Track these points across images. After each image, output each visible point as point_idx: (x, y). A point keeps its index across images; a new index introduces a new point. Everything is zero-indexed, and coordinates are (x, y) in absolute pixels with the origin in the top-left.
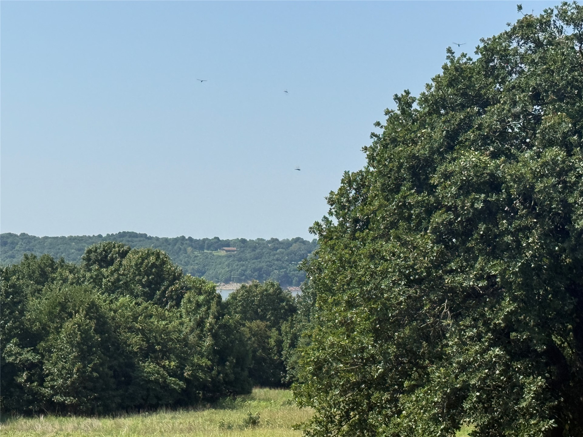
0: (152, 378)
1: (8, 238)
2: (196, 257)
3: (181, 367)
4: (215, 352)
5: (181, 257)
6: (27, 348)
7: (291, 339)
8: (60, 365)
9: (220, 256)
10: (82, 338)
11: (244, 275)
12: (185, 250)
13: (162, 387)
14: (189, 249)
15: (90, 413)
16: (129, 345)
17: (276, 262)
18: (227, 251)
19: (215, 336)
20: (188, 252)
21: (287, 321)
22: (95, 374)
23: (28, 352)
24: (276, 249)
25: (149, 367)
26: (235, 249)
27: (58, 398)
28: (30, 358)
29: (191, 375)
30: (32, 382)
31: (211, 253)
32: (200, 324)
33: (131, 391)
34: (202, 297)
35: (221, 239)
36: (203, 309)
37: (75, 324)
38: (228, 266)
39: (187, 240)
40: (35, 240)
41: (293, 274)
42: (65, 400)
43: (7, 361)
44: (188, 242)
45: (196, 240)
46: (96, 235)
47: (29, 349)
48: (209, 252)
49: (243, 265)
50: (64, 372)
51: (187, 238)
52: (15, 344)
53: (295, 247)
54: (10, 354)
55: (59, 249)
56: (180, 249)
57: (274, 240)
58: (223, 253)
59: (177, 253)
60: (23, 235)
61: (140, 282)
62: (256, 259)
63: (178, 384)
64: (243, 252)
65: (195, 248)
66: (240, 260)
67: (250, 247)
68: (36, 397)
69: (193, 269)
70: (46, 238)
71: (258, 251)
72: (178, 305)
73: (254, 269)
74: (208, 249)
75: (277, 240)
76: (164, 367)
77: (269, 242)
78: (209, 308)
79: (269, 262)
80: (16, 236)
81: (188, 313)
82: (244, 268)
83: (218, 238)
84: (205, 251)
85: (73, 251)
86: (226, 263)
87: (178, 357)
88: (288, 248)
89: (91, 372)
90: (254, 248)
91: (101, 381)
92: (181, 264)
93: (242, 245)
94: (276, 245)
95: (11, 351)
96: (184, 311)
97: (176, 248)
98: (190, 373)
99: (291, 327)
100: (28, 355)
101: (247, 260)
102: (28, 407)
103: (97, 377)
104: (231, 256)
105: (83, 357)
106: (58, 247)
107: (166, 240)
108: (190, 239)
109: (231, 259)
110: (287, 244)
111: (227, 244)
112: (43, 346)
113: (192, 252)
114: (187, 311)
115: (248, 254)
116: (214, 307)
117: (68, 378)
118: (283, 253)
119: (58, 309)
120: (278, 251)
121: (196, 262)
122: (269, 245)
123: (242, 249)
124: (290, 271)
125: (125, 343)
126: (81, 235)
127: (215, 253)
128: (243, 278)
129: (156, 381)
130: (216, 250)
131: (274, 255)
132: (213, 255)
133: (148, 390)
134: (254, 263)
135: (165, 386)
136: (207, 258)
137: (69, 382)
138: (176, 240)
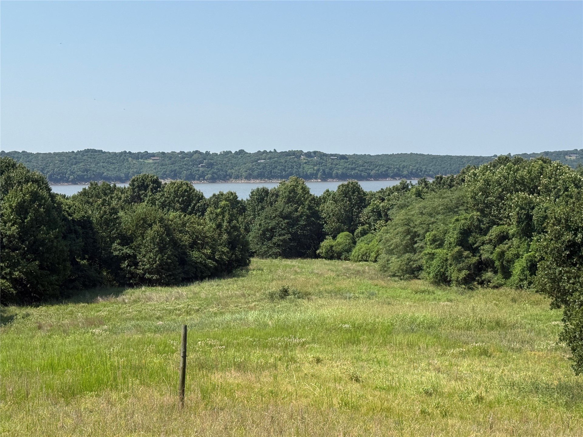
0: (199, 261)
1: (14, 154)
2: (134, 164)
3: (213, 253)
4: (229, 243)
5: (125, 164)
6: (126, 246)
7: (245, 226)
8: (148, 256)
9: (149, 163)
10: (160, 240)
11: (165, 174)
12: (127, 159)
13: (204, 266)
14: (130, 159)
15: (167, 284)
16: (183, 241)
17: (185, 166)
18: (153, 160)
19: (229, 233)
20: (130, 161)
21: (242, 215)
22: (169, 261)
23: (127, 248)
24: (184, 158)
25: (195, 254)
26: (158, 158)
27: (147, 276)
28: (129, 252)
29: (219, 258)
30: (131, 266)
31: (143, 161)
32: (219, 226)
33: (186, 269)
34: (219, 210)
35: (149, 152)
36: (220, 217)
37: (155, 231)
38: (155, 169)
39: (127, 153)
40: (32, 156)
41: (195, 173)
42: (152, 277)
43: (115, 254)
44: (128, 154)
45: (134, 154)
46: (70, 151)
47: (127, 246)
48: (142, 160)
49: (164, 168)
50: (151, 260)
51: (128, 152)
52: (119, 244)
53: (195, 156)
54: (115, 250)
55: (48, 161)
56: (124, 159)
57: (182, 153)
58: (151, 161)
59: (123, 162)
60: (23, 152)
61: (178, 201)
62: (172, 164)
63: (212, 264)
64: (163, 160)
65: (134, 158)
66: (162, 165)
67: (167, 157)
68: (133, 275)
69: (133, 171)
70: (38, 154)
71: (173, 159)
72: (203, 214)
73: (171, 170)
74: (141, 159)
75: (184, 152)
76: (203, 253)
77: (179, 153)
78: (224, 217)
79: (181, 166)
80: (19, 153)
81: (211, 220)
82: (165, 170)
83: (147, 152)
84: (140, 160)
85: (57, 162)
86: (154, 167)
87: (211, 247)
88: (191, 157)
89: (166, 260)
90: (170, 158)
91: (172, 264)
92: (126, 169)
93: (163, 156)
94: (184, 156)
95: (116, 248)
96: (207, 219)
97: (121, 158)
98: (218, 256)
99: (244, 219)
100: (127, 250)
101: (166, 165)
102: (130, 281)
103: (170, 263)
104: (156, 163)
105: (162, 250)
106: (47, 160)
107: (115, 154)
108: (130, 153)
109: (156, 165)
110: (190, 155)
111: (153, 155)
112: (135, 245)
113: (132, 161)
114: (210, 218)
115: (167, 162)
116: (227, 216)
117: (154, 264)
118: (188, 161)
119: (142, 222)
120: (185, 159)
121: (135, 167)
122: (180, 156)
123: (163, 158)
124: (193, 171)
125: (180, 240)
126: (61, 152)
127: (146, 161)
128: (165, 176)
129: (201, 262)
130: (146, 159)
131: (183, 162)
132: (145, 163)
133: (196, 268)
134: (171, 167)
135: (205, 265)
136: (141, 164)
137: (154, 266)
138: (121, 153)
